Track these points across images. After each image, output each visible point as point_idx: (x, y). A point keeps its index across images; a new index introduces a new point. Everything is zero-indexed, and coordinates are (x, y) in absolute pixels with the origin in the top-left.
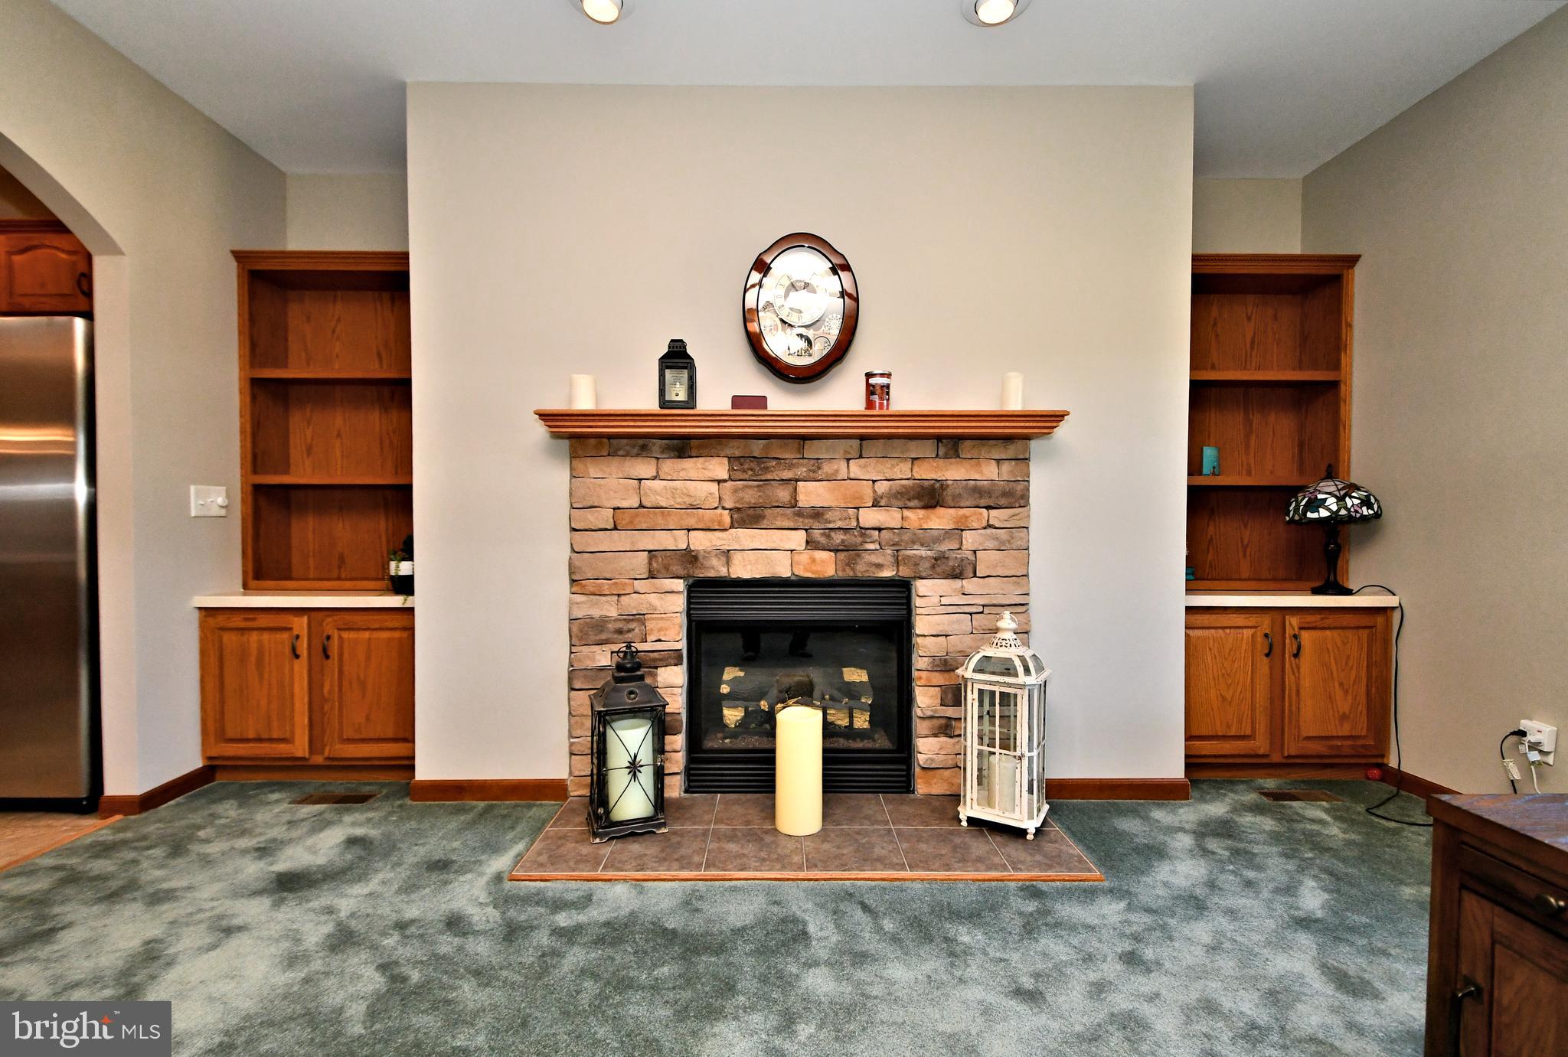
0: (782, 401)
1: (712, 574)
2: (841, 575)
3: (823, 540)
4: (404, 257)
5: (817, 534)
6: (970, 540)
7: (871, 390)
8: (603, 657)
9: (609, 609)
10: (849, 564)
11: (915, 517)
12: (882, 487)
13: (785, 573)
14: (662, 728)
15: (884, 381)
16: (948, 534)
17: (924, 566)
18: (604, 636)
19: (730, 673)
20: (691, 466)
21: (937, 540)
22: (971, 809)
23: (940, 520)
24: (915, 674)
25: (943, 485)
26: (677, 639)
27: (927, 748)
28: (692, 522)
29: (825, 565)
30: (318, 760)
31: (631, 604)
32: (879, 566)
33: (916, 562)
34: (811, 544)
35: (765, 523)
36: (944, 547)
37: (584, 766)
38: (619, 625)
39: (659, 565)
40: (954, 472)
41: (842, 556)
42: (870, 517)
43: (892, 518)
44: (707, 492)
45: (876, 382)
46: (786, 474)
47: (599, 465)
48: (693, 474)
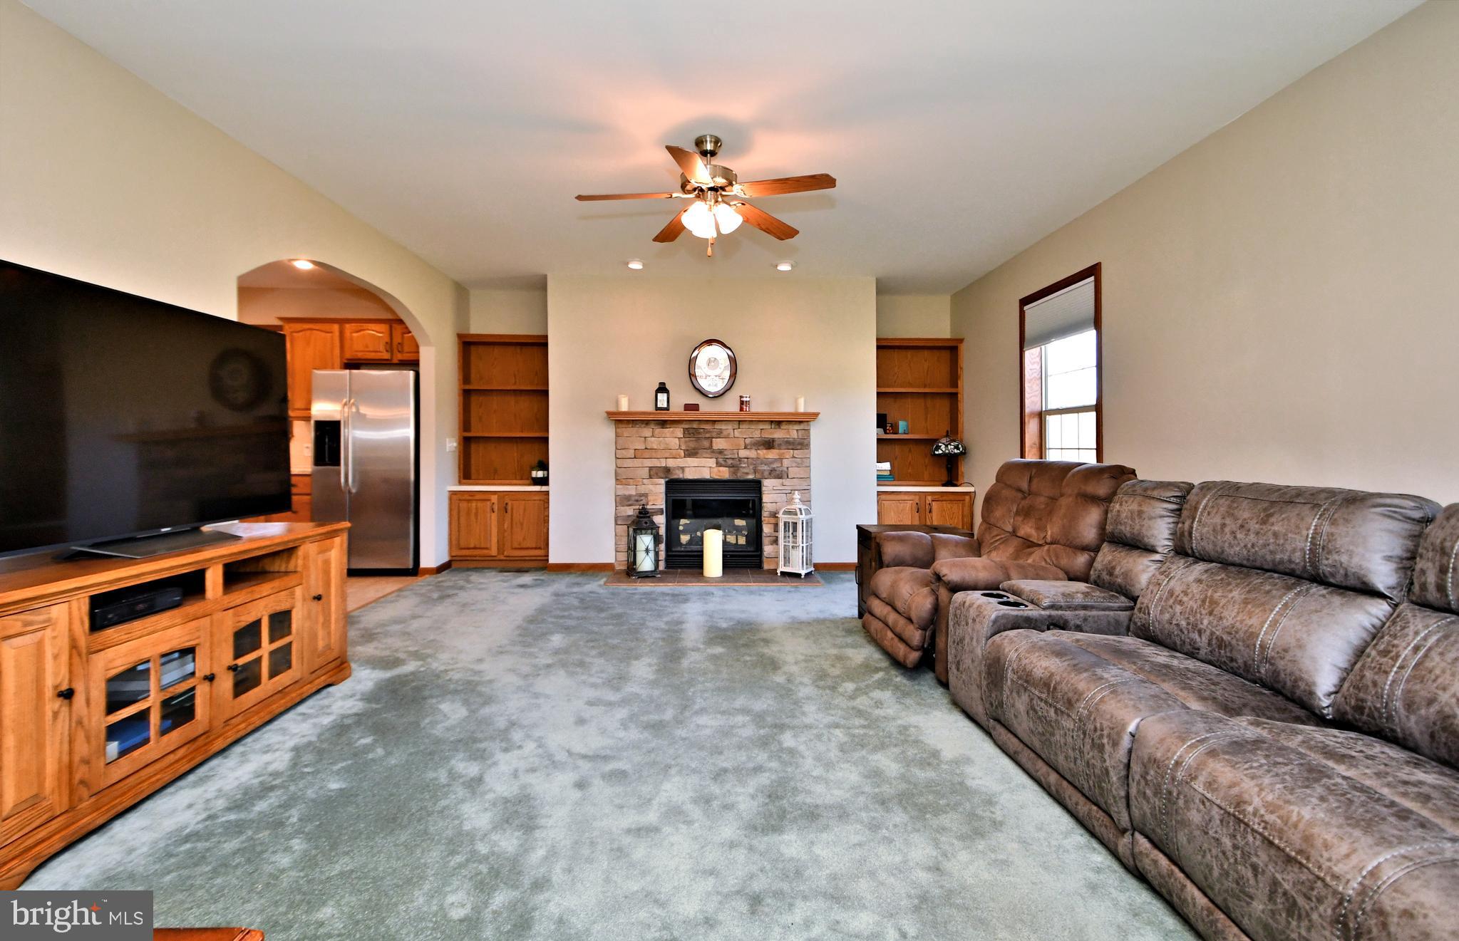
0: (706, 407)
1: (675, 477)
2: (731, 478)
3: (723, 463)
5: (721, 460)
6: (786, 463)
7: (742, 403)
8: (630, 511)
9: (631, 491)
10: (735, 473)
11: (763, 453)
12: (748, 441)
13: (708, 477)
14: (657, 540)
15: (748, 399)
16: (776, 460)
17: (766, 474)
18: (630, 503)
19: (683, 521)
20: (667, 431)
21: (771, 463)
22: (782, 568)
23: (772, 454)
24: (763, 519)
25: (773, 440)
26: (661, 504)
27: (768, 549)
28: (667, 455)
29: (724, 474)
30: (502, 557)
31: (642, 489)
32: (747, 474)
33: (762, 472)
34: (719, 465)
35: (698, 456)
36: (775, 466)
37: (623, 557)
38: (636, 498)
39: (654, 473)
40: (778, 434)
41: (732, 469)
42: (743, 453)
43: (752, 454)
44: (674, 443)
45: (744, 399)
46: (708, 435)
47: (628, 431)
48: (668, 435)
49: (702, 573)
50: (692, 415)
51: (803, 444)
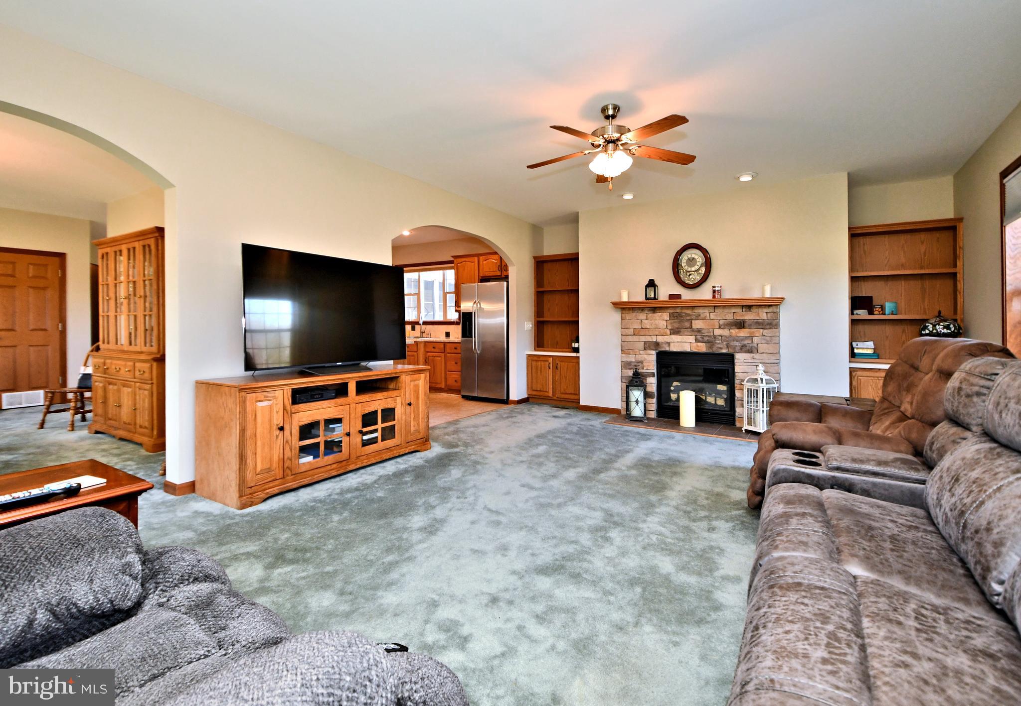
0: (687, 295)
1: (663, 349)
2: (708, 351)
3: (701, 339)
4: (577, 254)
5: (699, 337)
6: (756, 340)
7: (714, 292)
8: (630, 373)
9: (632, 358)
10: (711, 347)
11: (735, 332)
12: (721, 322)
13: (688, 350)
14: (647, 395)
15: (719, 289)
16: (747, 338)
17: (738, 349)
18: (631, 367)
19: (675, 384)
20: (657, 315)
21: (743, 340)
22: (746, 427)
23: (743, 333)
24: (735, 385)
25: (744, 321)
26: (653, 369)
27: (740, 411)
28: (657, 333)
29: (702, 348)
30: (555, 398)
31: (639, 358)
32: (721, 348)
33: (734, 347)
34: (697, 340)
35: (681, 333)
36: (746, 342)
37: (625, 406)
38: (635, 364)
39: (648, 346)
40: (749, 316)
41: (708, 345)
42: (718, 332)
43: (726, 332)
44: (662, 324)
45: (717, 289)
46: (688, 318)
47: (629, 316)
48: (657, 318)
49: (679, 423)
50: (675, 303)
51: (773, 324)
